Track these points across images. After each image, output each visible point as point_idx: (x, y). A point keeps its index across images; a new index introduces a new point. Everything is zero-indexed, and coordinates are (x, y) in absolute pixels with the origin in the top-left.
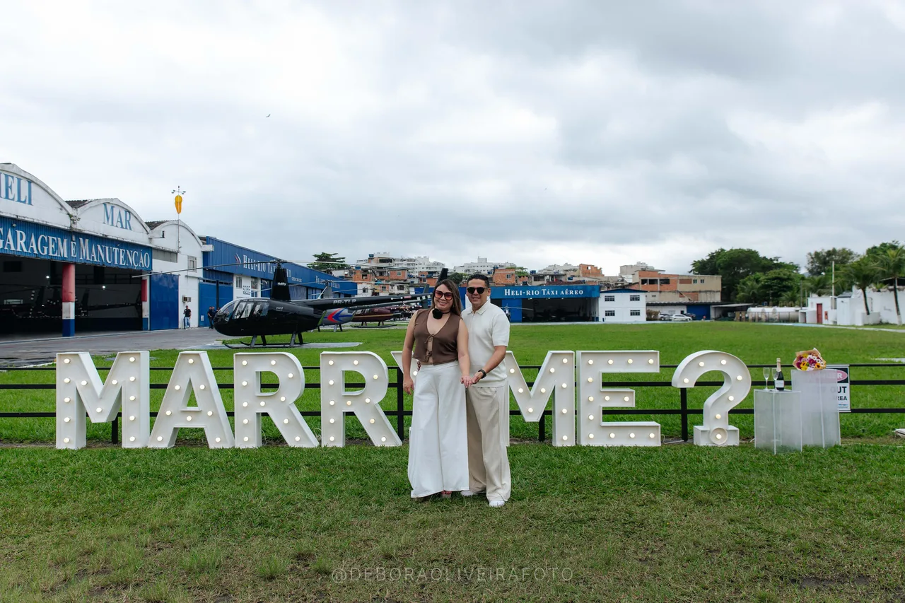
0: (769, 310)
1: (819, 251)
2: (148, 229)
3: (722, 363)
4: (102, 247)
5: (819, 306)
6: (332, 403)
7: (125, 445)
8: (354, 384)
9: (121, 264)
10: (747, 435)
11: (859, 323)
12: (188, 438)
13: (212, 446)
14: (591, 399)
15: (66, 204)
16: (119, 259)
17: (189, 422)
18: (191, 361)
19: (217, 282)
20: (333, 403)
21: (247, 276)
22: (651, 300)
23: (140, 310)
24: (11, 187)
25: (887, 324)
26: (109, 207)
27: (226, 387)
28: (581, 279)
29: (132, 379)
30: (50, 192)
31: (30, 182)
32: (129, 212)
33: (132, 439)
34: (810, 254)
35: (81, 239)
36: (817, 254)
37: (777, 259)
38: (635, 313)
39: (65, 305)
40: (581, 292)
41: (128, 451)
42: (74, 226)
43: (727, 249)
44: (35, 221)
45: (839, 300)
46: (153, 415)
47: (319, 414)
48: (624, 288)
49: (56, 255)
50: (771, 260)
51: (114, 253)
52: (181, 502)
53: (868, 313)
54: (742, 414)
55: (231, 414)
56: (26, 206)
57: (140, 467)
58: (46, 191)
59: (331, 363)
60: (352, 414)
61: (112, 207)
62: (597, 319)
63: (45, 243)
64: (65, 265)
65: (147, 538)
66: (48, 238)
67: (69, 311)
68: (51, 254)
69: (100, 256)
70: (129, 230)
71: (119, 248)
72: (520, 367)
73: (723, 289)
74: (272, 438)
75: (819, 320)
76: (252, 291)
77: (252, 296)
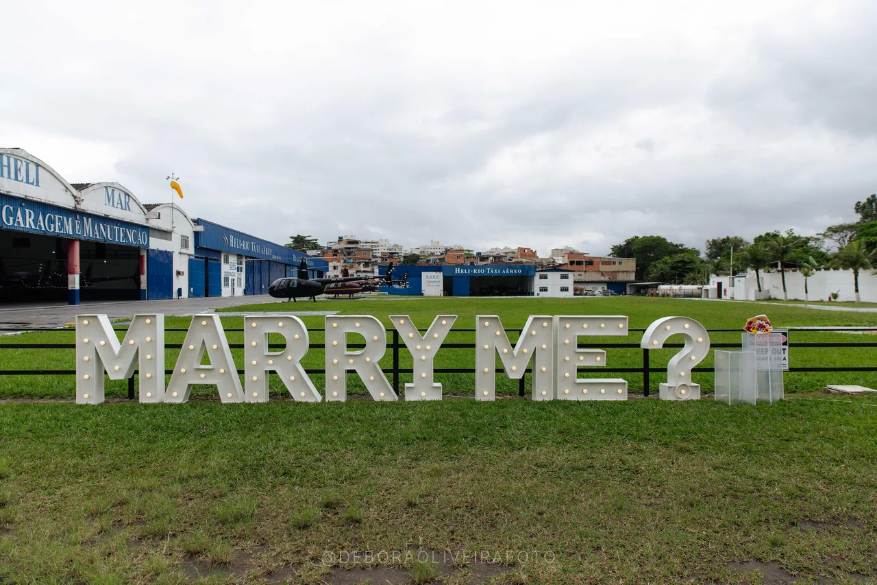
0: (676, 287)
1: (716, 238)
2: (146, 211)
3: (686, 327)
4: (103, 226)
5: (720, 285)
6: (335, 361)
7: (142, 400)
8: (356, 344)
9: (121, 241)
10: (708, 390)
11: (752, 298)
12: (200, 394)
13: (224, 401)
14: (567, 358)
15: (71, 187)
16: (119, 237)
17: (202, 379)
18: (204, 323)
19: (206, 259)
20: (337, 362)
21: (233, 254)
22: (578, 278)
23: (138, 282)
24: (20, 170)
25: (775, 299)
26: (110, 190)
27: (237, 347)
28: (520, 260)
29: (148, 339)
30: (56, 175)
31: (38, 165)
32: (128, 195)
33: (149, 394)
34: (708, 241)
35: (85, 218)
36: (714, 241)
37: (681, 245)
38: (564, 289)
39: (70, 277)
40: (520, 271)
41: (146, 406)
42: (78, 206)
43: (641, 237)
44: (43, 201)
45: (736, 279)
46: (169, 372)
47: (323, 371)
48: (556, 268)
49: (62, 232)
50: (677, 246)
51: (114, 231)
52: (205, 452)
53: (760, 291)
54: (703, 371)
55: (241, 372)
56: (34, 187)
57: (159, 420)
58: (52, 174)
59: (335, 325)
60: (354, 371)
61: (113, 191)
62: (533, 294)
63: (51, 221)
64: (70, 242)
65: (177, 488)
66: (55, 217)
67: (75, 282)
68: (57, 231)
69: (102, 233)
70: (128, 211)
71: (120, 227)
72: (505, 330)
73: (637, 270)
74: (279, 394)
75: (719, 296)
76: (238, 267)
77: (238, 271)
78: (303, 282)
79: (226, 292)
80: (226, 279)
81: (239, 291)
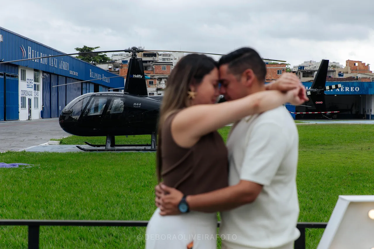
19: (4, 75)
21: (30, 69)
40: (357, 89)
76: (35, 85)
77: (35, 89)
78: (137, 101)
79: (23, 114)
80: (23, 99)
81: (36, 114)
